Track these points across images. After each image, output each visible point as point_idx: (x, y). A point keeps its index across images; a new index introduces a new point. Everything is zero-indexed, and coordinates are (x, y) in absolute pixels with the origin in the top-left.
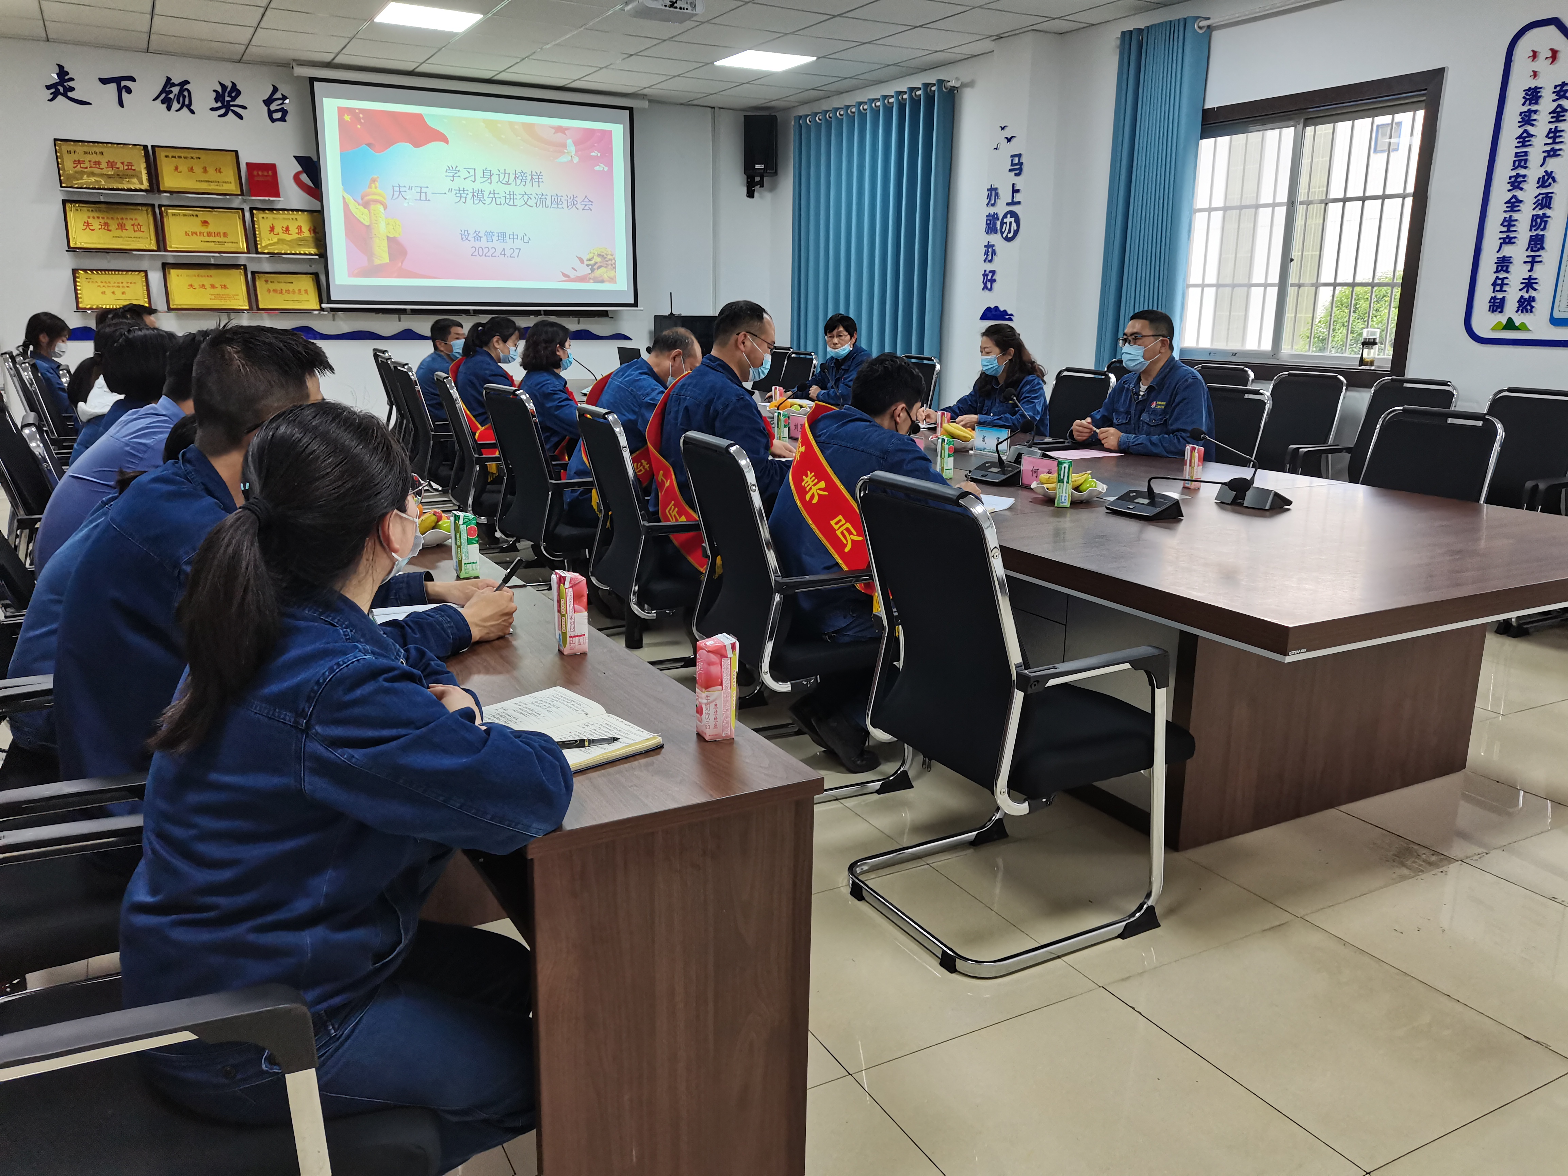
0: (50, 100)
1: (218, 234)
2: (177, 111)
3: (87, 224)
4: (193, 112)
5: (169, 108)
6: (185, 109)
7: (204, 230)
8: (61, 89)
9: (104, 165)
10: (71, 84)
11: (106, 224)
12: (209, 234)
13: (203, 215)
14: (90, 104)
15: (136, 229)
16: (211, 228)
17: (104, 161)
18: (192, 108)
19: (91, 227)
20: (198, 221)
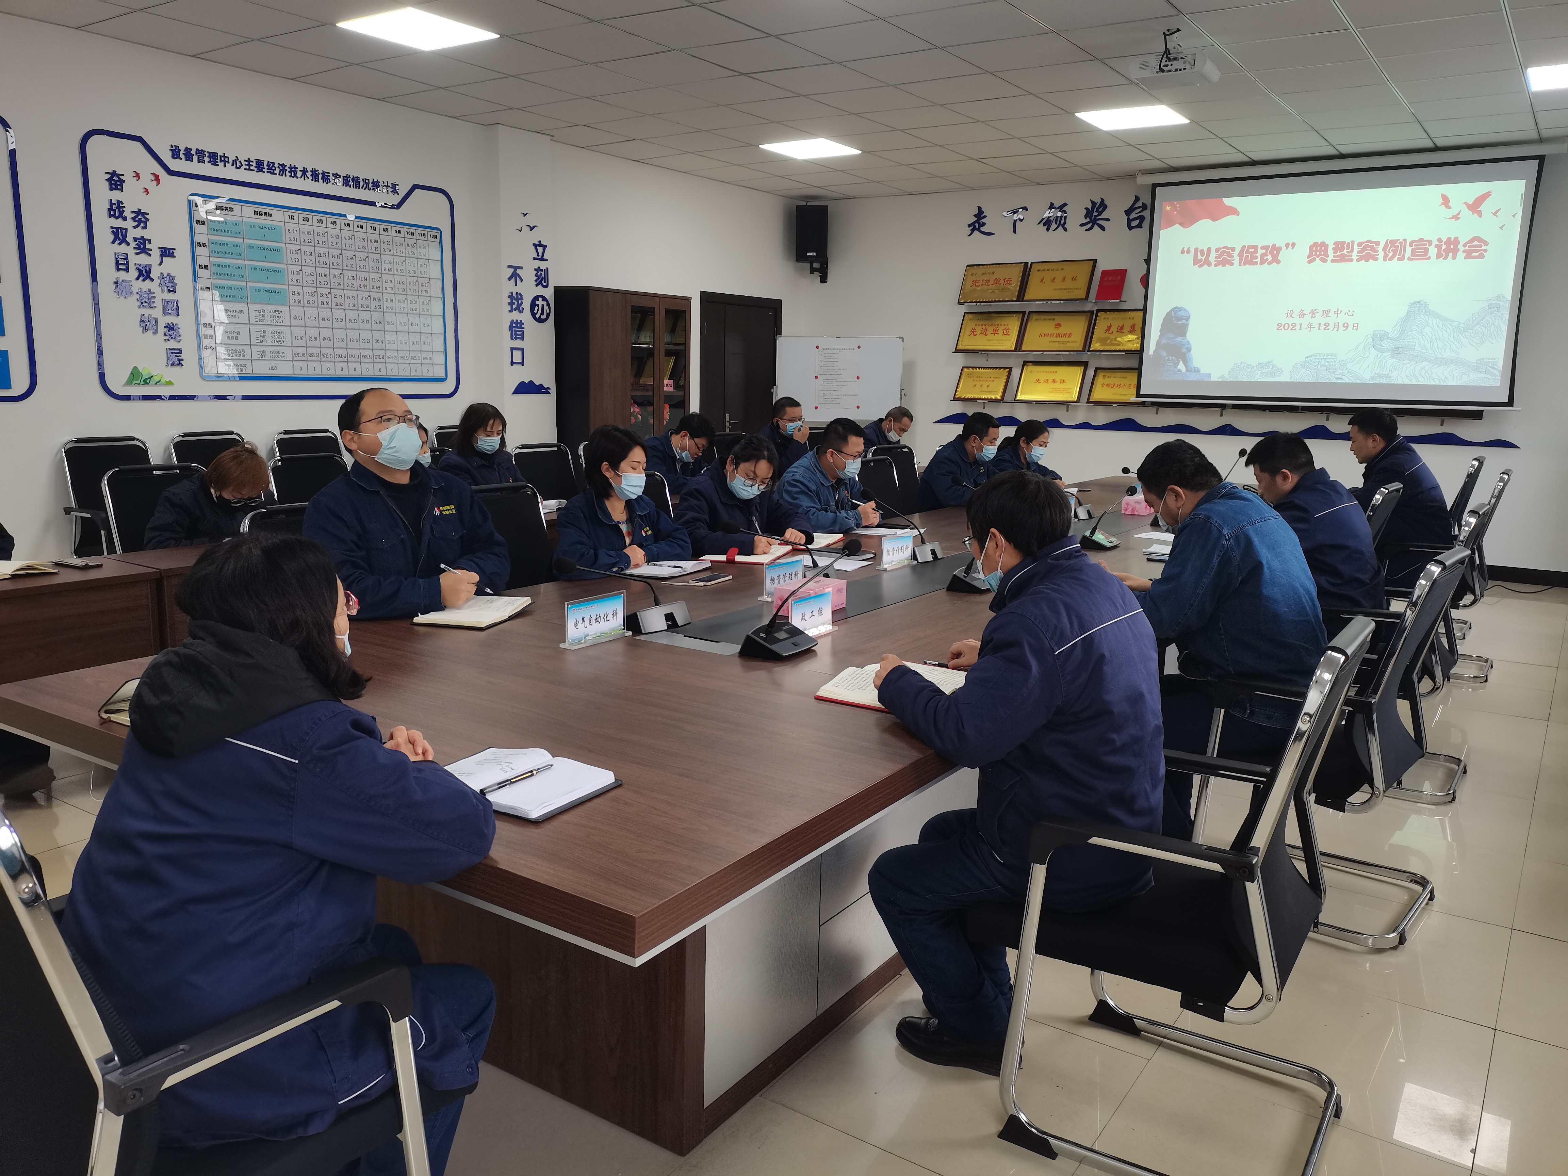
0: (969, 236)
1: (1064, 335)
2: (1054, 230)
3: (973, 331)
4: (1066, 230)
5: (1048, 230)
6: (1060, 227)
7: (1056, 332)
8: (977, 225)
9: (992, 282)
10: (983, 220)
11: (986, 330)
12: (1058, 335)
13: (1059, 319)
14: (994, 234)
15: (1005, 333)
16: (1061, 330)
17: (992, 278)
18: (1065, 226)
19: (975, 333)
20: (1053, 323)
